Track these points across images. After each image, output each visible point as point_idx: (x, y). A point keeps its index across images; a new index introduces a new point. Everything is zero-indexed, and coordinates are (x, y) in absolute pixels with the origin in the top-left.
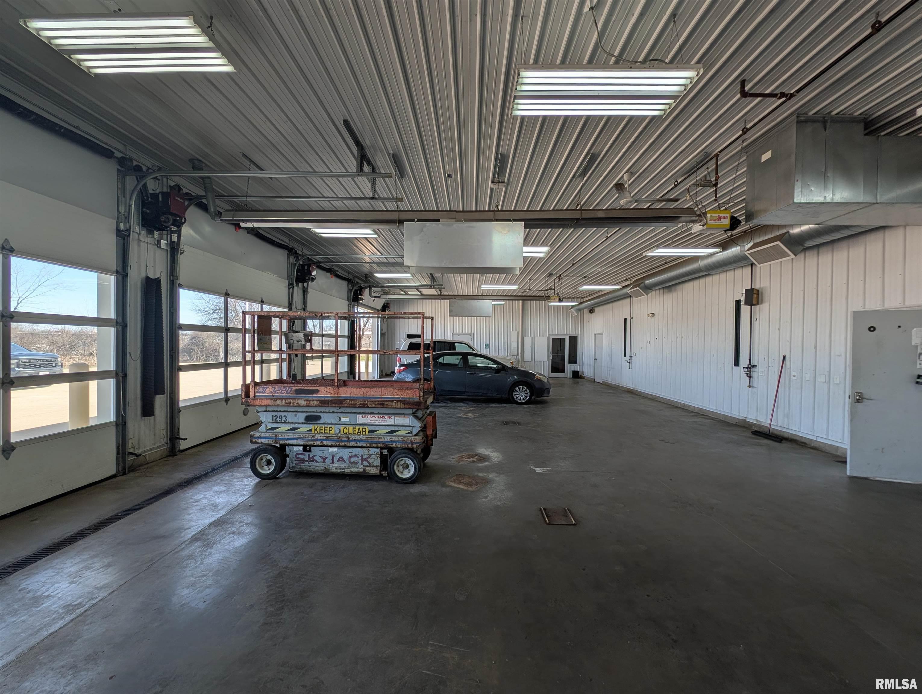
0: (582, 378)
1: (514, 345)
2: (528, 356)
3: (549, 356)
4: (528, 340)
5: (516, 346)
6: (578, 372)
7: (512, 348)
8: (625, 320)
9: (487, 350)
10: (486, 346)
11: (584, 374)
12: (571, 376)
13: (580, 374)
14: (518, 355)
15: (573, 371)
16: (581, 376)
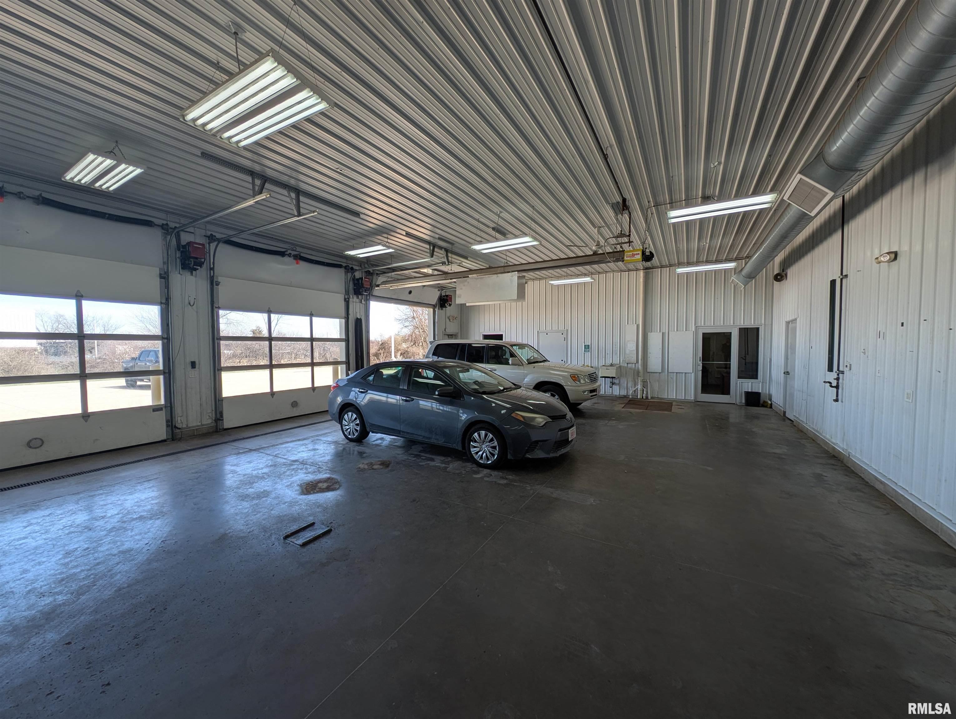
0: (766, 407)
1: (631, 347)
2: (655, 363)
3: (695, 365)
4: (655, 339)
5: (634, 348)
6: (758, 394)
7: (627, 352)
8: (833, 283)
9: (587, 354)
10: (585, 348)
11: (771, 400)
12: (744, 401)
13: (762, 398)
14: (637, 362)
15: (745, 392)
16: (765, 402)
